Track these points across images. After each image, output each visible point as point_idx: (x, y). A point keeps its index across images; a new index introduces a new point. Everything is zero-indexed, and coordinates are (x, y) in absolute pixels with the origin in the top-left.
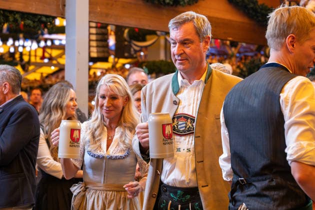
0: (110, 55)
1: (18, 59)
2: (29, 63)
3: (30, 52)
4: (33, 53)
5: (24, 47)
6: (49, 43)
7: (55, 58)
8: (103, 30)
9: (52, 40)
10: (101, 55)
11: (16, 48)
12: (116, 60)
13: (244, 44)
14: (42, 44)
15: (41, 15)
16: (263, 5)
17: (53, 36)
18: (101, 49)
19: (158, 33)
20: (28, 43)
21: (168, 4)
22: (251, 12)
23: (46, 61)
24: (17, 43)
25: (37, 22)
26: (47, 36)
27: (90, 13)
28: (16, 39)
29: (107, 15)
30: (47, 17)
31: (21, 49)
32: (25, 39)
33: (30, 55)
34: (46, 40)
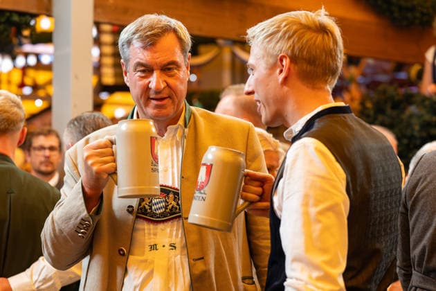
4: (4, 78)
6: (32, 60)
7: (43, 87)
9: (37, 55)
13: (371, 61)
14: (21, 61)
15: (11, 12)
17: (40, 48)
19: (220, 42)
22: (380, 3)
23: (27, 91)
25: (4, 23)
27: (96, 7)
30: (21, 14)
34: (26, 55)
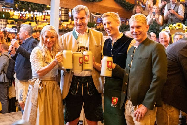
0: (69, 19)
1: (35, 19)
2: (39, 21)
3: (39, 17)
4: (40, 17)
5: (37, 15)
6: (46, 14)
7: (49, 19)
8: (67, 10)
9: (47, 13)
10: (65, 19)
11: (34, 15)
12: (72, 21)
14: (44, 14)
15: (41, 4)
16: (128, 2)
17: (48, 11)
18: (66, 17)
20: (38, 13)
21: (91, 1)
22: (123, 5)
23: (45, 20)
24: (34, 13)
25: (40, 7)
26: (45, 11)
27: (60, 4)
28: (34, 12)
29: (67, 5)
30: (44, 5)
31: (35, 16)
32: (38, 12)
33: (39, 18)
34: (45, 13)
